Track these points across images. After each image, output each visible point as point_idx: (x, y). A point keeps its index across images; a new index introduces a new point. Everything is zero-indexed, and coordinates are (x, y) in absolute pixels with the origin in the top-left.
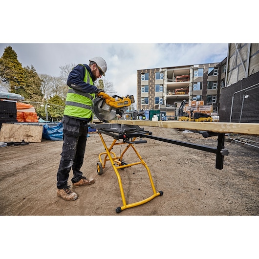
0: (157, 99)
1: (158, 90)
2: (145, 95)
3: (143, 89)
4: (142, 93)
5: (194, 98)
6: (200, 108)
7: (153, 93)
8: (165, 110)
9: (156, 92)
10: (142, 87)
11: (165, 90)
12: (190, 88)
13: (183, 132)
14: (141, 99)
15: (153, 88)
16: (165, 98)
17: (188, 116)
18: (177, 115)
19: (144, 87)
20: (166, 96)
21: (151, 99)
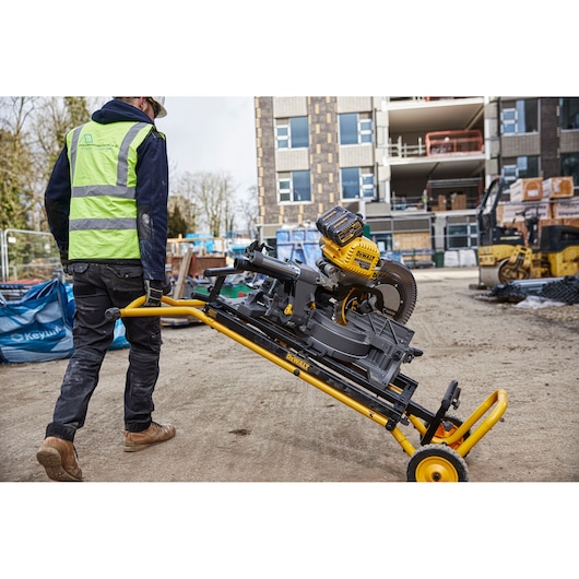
0: (351, 176)
1: (350, 136)
2: (292, 158)
3: (283, 132)
4: (278, 151)
5: (508, 167)
6: (558, 209)
7: (330, 149)
8: (386, 226)
9: (342, 148)
10: (277, 126)
11: (383, 135)
12: (489, 128)
13: (520, 305)
14: (279, 179)
15: (327, 129)
16: (384, 175)
17: (521, 242)
18: (440, 243)
19: (287, 126)
20: (386, 163)
21: (322, 180)
